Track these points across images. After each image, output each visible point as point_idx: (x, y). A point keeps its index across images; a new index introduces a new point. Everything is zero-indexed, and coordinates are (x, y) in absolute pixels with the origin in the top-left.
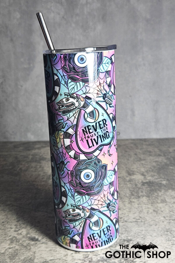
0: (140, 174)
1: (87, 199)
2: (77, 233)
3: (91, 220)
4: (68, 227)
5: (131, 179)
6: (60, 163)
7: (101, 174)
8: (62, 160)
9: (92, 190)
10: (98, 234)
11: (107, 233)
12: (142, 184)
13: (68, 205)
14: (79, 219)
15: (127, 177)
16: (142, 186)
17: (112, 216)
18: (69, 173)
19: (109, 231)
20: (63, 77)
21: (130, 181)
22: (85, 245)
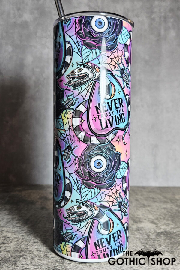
1: (97, 194)
2: (82, 237)
3: (99, 221)
4: (71, 230)
5: (139, 228)
6: (66, 149)
7: (114, 164)
8: (69, 144)
9: (103, 182)
10: (107, 239)
11: (117, 240)
12: (156, 234)
13: (72, 201)
14: (86, 219)
15: (133, 225)
16: (158, 237)
17: (123, 219)
18: (77, 160)
19: (120, 237)
20: (77, 44)
22: (91, 253)
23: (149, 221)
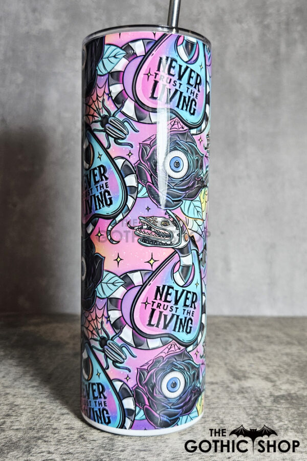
0: (262, 378)
5: (243, 388)
12: (272, 398)
15: (233, 383)
16: (275, 405)
21: (242, 391)
23: (260, 376)
